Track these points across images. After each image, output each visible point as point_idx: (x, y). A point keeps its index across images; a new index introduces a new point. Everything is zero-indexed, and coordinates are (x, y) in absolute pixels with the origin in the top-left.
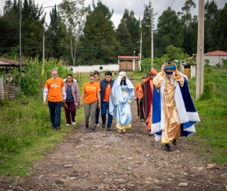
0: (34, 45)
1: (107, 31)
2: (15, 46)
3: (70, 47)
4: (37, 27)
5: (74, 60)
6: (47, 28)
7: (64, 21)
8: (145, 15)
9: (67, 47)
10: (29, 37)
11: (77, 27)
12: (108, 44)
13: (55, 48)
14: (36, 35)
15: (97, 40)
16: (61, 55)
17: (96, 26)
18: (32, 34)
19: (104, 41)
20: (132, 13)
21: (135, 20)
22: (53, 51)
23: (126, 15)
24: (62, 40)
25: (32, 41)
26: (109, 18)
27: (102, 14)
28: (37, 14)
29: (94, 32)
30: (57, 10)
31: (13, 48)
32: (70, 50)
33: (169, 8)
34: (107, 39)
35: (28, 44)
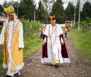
0: (31, 15)
1: (61, 10)
2: (23, 15)
3: (45, 16)
4: (32, 8)
5: (47, 22)
6: (37, 9)
7: (44, 5)
8: (77, 4)
9: (44, 16)
10: (29, 12)
11: (49, 8)
12: (61, 15)
13: (40, 17)
14: (32, 11)
15: (57, 14)
16: (42, 20)
17: (57, 8)
18: (30, 11)
19: (59, 14)
20: (72, 3)
21: (73, 6)
22: (38, 18)
23: (69, 4)
24: (42, 14)
25: (30, 14)
26: (62, 5)
27: (59, 3)
28: (33, 3)
29: (55, 11)
30: (41, 1)
31: (22, 16)
32: (45, 18)
33: (88, 1)
34: (61, 14)
35: (28, 14)
